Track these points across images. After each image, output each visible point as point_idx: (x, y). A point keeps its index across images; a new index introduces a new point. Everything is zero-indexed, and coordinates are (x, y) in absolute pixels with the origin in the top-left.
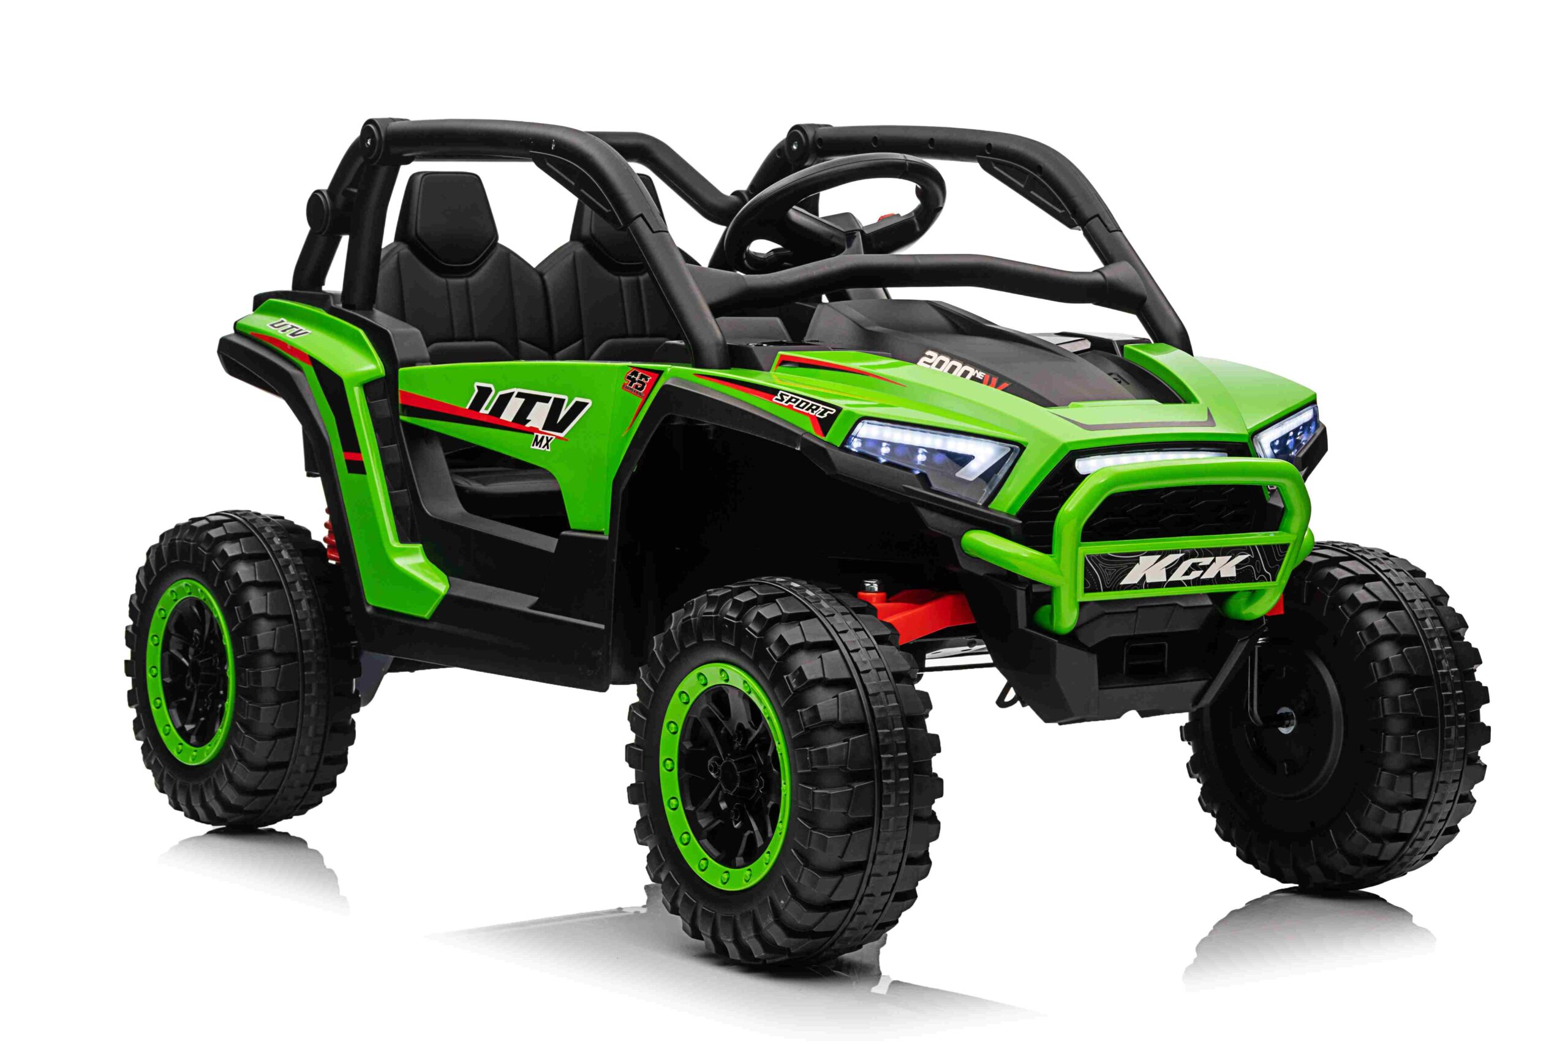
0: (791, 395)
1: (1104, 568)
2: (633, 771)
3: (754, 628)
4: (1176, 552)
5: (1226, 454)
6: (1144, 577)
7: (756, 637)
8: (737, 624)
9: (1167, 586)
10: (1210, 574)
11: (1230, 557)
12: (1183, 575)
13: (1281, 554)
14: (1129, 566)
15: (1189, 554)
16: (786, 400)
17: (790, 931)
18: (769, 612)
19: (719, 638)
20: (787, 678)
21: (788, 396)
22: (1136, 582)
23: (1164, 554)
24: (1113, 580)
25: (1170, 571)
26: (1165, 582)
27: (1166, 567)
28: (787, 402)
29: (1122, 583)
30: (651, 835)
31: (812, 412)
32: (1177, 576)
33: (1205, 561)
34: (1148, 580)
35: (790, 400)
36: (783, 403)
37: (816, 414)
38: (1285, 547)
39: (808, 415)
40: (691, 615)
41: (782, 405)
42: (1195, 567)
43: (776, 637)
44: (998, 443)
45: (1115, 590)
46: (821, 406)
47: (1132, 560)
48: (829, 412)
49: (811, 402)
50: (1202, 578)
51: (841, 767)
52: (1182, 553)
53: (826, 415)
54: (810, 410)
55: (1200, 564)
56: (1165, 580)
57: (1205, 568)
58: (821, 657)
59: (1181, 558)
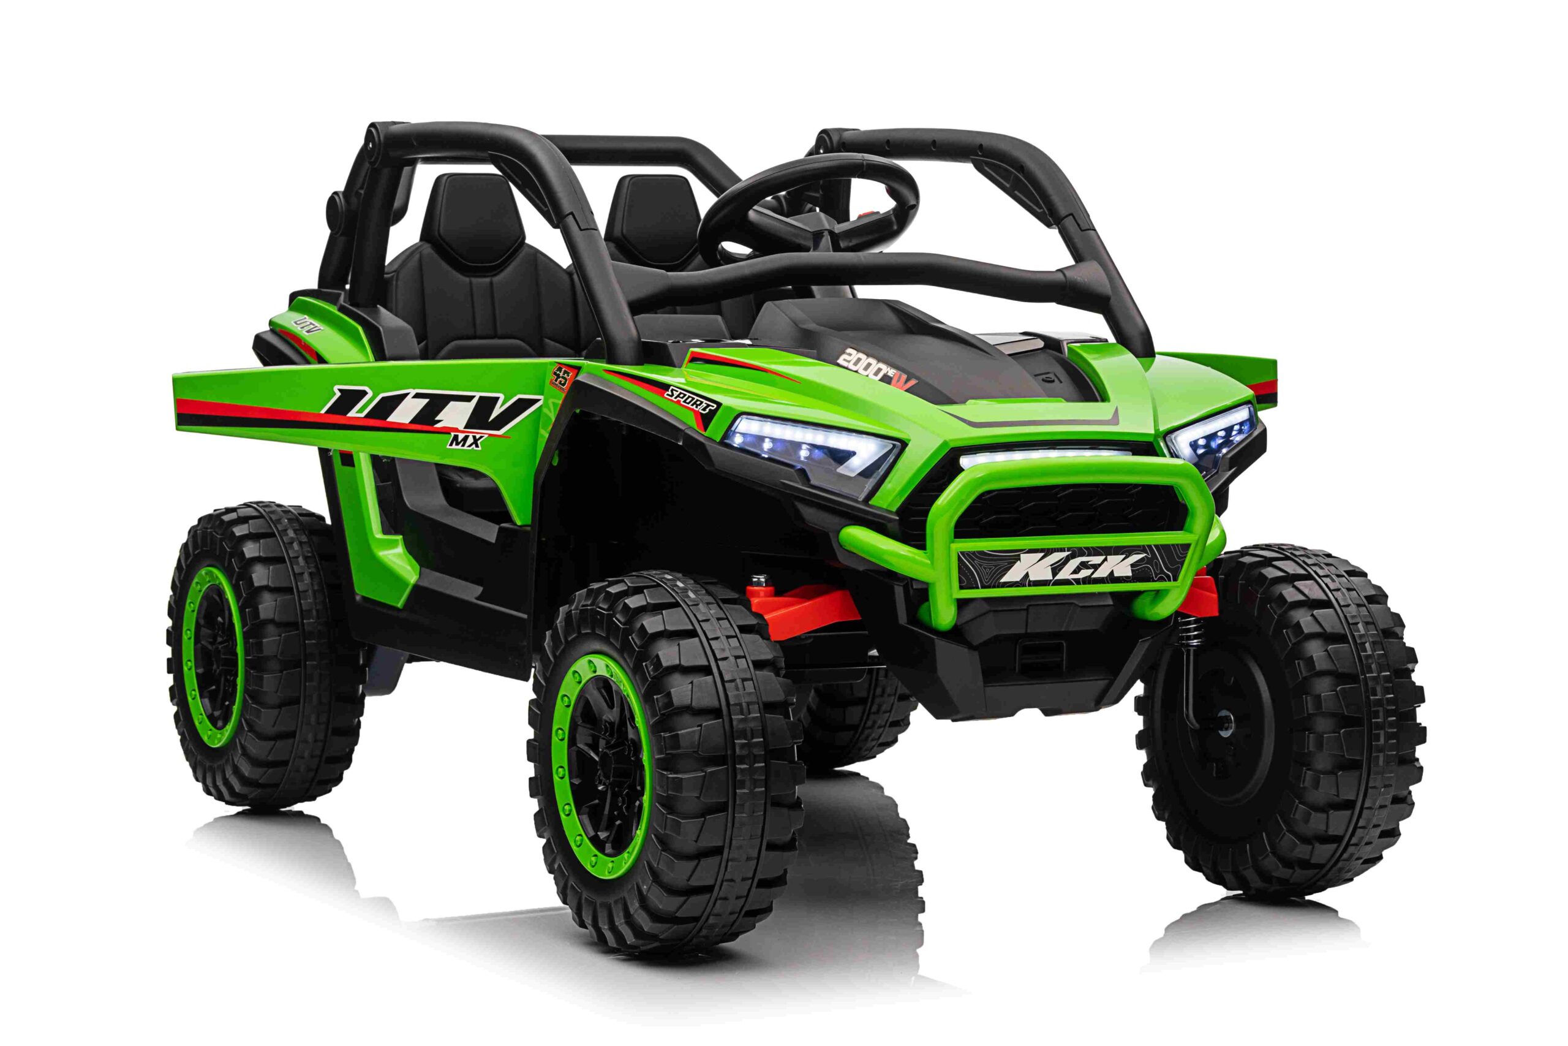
0: (680, 391)
1: (981, 565)
2: (532, 765)
3: (619, 619)
4: (1062, 550)
5: (1131, 453)
6: (1027, 575)
7: (621, 626)
8: (608, 614)
9: (1053, 585)
10: (1102, 573)
11: (1124, 556)
12: (1071, 574)
13: (1181, 554)
14: (1009, 563)
15: (1076, 553)
16: (675, 396)
17: (656, 916)
18: (634, 602)
19: (593, 629)
20: (646, 665)
21: (677, 391)
22: (1018, 579)
23: (1048, 552)
24: (992, 576)
25: (1056, 569)
26: (1051, 581)
27: (1051, 565)
28: (676, 398)
29: (1003, 580)
30: (546, 827)
31: (697, 407)
32: (1065, 574)
33: (1096, 560)
34: (1032, 578)
35: (678, 396)
36: (673, 398)
37: (700, 409)
38: (1186, 547)
39: (693, 410)
40: (573, 608)
41: (672, 400)
42: (1084, 565)
43: (638, 625)
44: (879, 439)
45: (994, 587)
46: (705, 401)
47: (1012, 558)
48: (710, 408)
49: (696, 398)
50: (1092, 577)
51: (694, 752)
52: (1068, 551)
53: (707, 410)
54: (695, 406)
55: (1089, 563)
56: (1052, 578)
57: (1096, 567)
58: (679, 645)
59: (1068, 556)
